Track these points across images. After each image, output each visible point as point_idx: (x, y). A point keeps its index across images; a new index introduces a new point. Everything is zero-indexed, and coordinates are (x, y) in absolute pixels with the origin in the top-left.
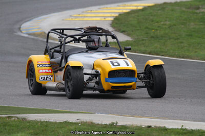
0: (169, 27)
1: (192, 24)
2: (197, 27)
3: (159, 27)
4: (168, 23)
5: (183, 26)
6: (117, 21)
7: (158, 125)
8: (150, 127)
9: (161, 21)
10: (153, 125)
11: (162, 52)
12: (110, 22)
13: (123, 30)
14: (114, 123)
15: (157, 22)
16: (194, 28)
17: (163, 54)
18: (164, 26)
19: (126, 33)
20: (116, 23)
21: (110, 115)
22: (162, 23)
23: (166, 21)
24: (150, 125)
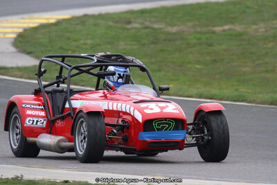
0: (91, 48)
1: (122, 43)
2: (129, 47)
3: (77, 47)
4: (89, 42)
5: (109, 46)
6: (20, 39)
7: (78, 179)
8: (66, 182)
9: (80, 40)
10: (71, 179)
11: (82, 81)
12: (12, 40)
13: (29, 50)
14: (18, 177)
15: (75, 41)
16: (124, 49)
17: (83, 84)
18: (85, 46)
19: (34, 55)
20: (21, 42)
21: (12, 166)
22: (82, 42)
23: (87, 39)
24: (66, 179)
